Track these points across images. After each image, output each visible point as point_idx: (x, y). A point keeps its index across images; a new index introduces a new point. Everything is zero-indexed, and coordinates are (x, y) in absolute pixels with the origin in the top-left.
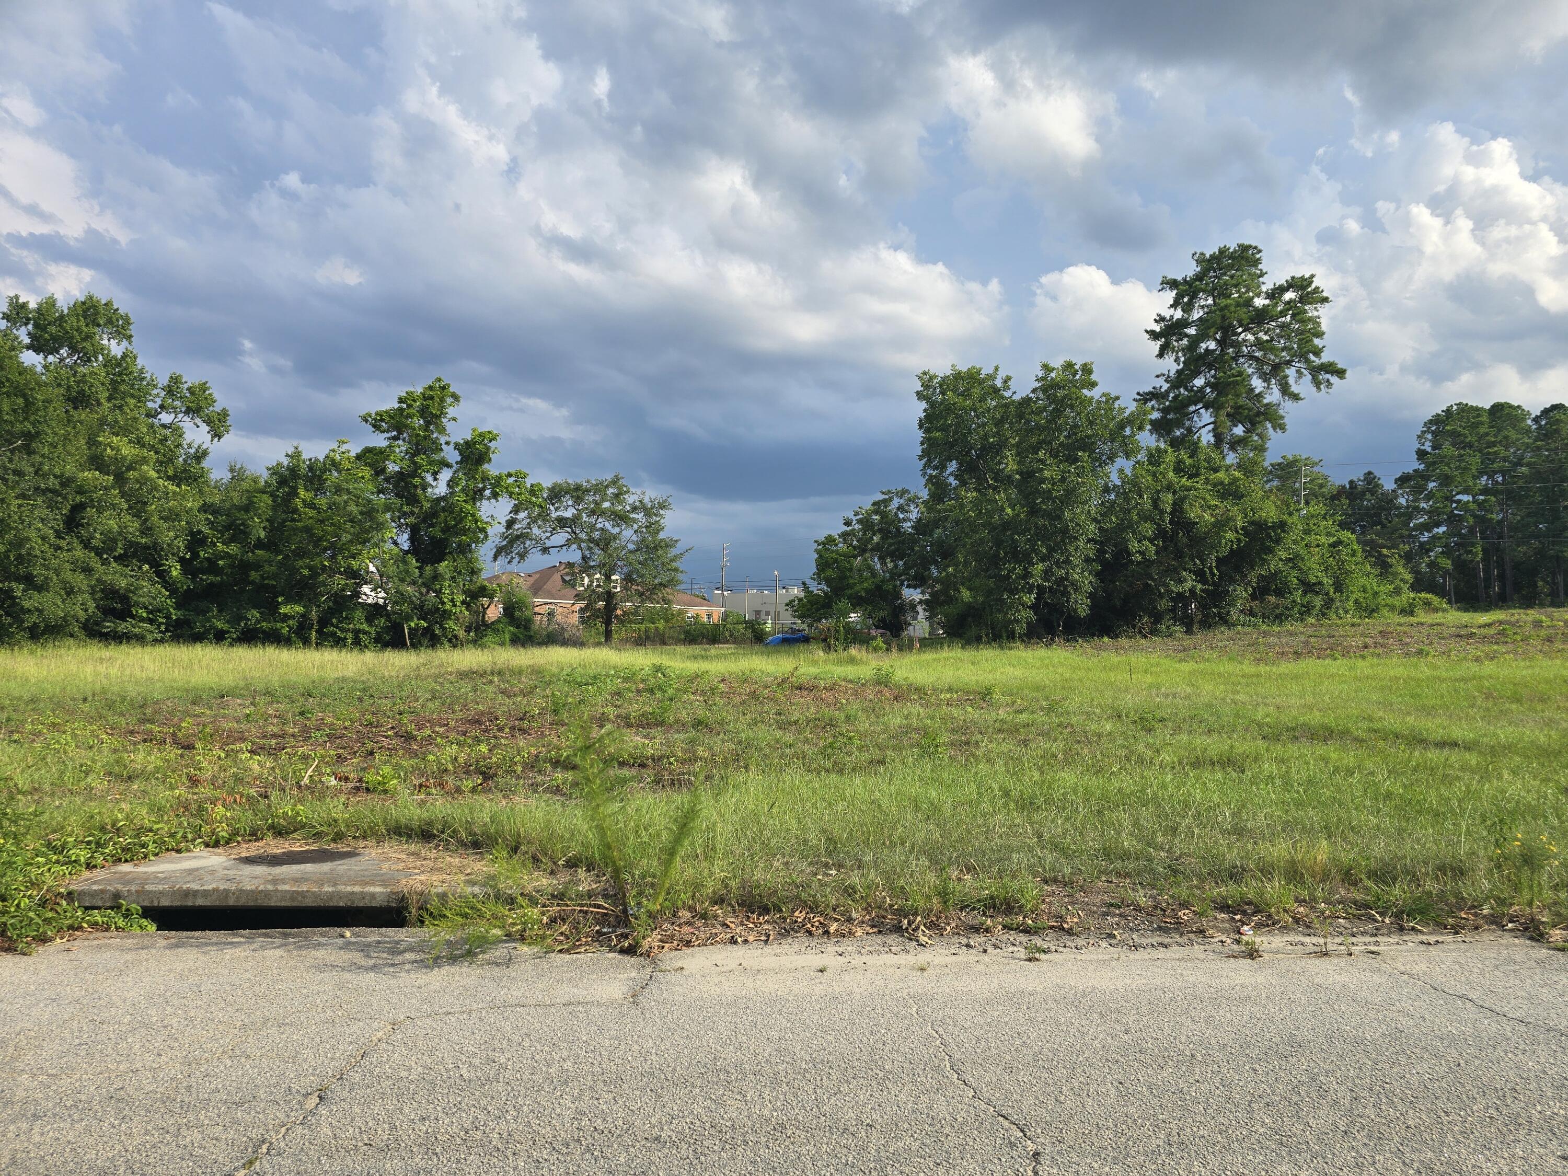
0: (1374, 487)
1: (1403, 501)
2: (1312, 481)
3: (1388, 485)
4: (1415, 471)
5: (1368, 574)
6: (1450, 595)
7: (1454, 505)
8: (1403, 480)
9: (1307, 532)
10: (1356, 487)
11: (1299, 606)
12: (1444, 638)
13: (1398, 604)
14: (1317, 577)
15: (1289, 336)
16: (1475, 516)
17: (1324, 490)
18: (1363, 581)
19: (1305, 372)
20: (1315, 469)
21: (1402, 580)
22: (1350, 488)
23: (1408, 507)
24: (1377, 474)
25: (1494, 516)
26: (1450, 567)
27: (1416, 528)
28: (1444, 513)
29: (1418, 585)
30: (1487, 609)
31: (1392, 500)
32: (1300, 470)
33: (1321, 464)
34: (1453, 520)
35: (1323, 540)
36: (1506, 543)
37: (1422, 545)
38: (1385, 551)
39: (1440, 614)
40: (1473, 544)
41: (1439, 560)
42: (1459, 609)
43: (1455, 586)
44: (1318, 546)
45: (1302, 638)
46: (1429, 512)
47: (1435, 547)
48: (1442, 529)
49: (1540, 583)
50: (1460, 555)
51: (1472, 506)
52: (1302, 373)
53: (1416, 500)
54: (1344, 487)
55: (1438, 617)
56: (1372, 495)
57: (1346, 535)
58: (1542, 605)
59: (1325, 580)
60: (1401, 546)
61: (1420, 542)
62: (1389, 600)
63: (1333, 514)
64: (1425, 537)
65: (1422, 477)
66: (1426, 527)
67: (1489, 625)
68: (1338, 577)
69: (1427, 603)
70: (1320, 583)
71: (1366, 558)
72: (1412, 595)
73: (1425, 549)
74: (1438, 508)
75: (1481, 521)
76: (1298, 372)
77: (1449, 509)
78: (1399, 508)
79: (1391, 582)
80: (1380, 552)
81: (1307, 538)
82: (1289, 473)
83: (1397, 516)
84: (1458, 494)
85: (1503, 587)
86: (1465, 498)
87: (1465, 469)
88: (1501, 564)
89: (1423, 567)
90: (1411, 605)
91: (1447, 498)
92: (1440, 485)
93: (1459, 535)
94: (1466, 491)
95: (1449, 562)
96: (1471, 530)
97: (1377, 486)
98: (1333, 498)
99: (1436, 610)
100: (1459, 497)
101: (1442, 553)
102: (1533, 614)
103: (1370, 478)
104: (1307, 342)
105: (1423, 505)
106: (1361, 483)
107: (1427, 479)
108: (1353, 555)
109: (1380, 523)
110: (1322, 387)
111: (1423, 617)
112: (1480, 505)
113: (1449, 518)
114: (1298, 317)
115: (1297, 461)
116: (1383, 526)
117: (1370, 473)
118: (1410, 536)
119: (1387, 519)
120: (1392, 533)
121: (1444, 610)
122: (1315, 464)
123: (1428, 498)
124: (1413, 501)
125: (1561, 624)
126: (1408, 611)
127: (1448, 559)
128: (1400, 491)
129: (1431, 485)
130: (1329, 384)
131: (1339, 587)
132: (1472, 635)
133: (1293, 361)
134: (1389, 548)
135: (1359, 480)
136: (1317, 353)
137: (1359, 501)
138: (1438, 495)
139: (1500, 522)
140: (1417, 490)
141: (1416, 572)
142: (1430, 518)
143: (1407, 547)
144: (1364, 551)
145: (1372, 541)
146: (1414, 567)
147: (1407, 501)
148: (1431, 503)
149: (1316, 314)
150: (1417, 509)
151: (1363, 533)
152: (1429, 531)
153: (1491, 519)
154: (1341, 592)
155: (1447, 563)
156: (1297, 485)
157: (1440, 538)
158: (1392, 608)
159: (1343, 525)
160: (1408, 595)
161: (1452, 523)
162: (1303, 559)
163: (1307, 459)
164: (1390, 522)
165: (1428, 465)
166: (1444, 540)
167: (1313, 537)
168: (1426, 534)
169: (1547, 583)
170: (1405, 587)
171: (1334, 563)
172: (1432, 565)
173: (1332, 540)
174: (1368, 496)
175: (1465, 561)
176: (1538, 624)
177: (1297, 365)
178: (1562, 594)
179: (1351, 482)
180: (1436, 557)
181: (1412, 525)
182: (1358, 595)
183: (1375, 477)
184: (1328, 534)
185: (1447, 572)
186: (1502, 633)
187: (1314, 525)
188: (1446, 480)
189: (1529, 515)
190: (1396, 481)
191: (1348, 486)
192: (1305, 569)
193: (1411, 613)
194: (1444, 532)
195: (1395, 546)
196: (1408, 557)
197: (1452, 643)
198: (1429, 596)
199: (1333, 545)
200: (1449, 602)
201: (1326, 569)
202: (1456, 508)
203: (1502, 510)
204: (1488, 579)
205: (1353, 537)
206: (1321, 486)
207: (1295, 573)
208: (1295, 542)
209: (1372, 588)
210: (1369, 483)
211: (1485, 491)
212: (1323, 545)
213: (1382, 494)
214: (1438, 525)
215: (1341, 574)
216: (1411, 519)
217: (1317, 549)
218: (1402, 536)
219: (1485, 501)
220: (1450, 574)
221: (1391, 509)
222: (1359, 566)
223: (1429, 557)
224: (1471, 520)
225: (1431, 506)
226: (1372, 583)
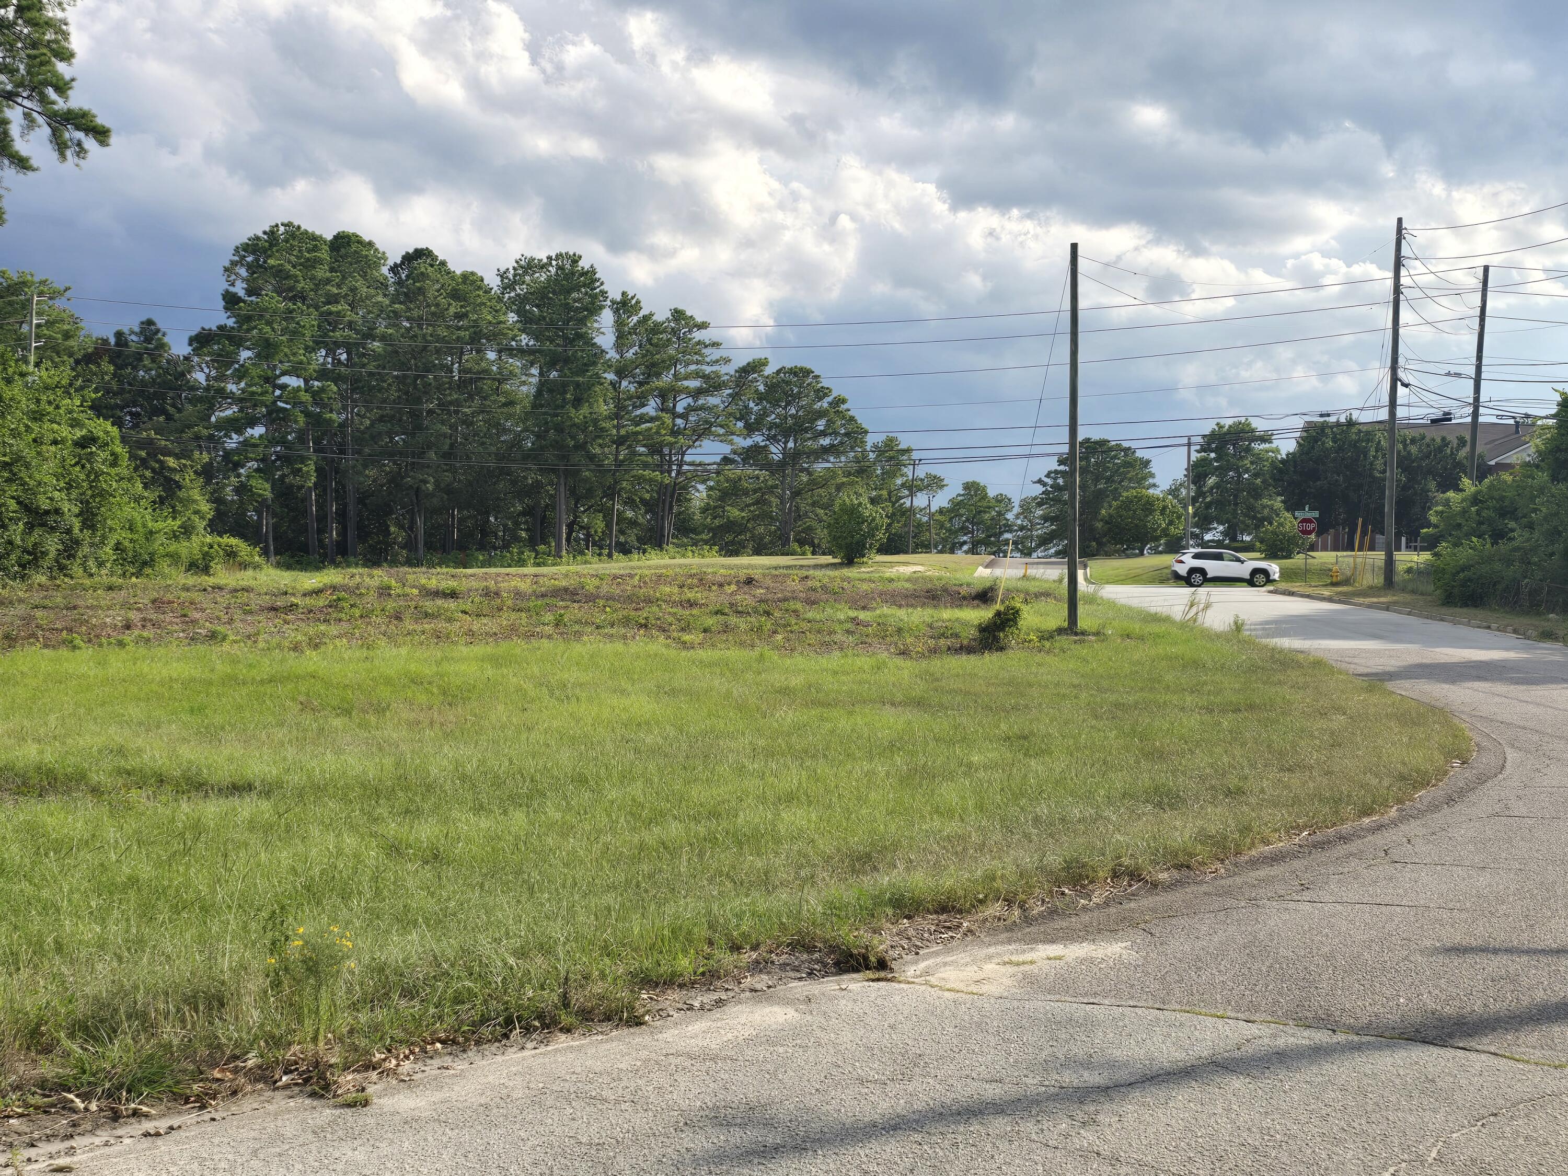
0: (156, 348)
1: (200, 377)
2: (50, 324)
3: (179, 347)
4: (221, 328)
5: (137, 500)
6: (266, 541)
7: (278, 392)
8: (201, 340)
9: (37, 416)
10: (126, 344)
11: (18, 552)
12: (251, 612)
13: (184, 552)
14: (51, 499)
15: (11, 46)
16: (307, 414)
17: (71, 342)
18: (129, 511)
19: (40, 120)
20: (59, 303)
21: (196, 512)
22: (117, 344)
23: (207, 389)
24: (160, 325)
25: (334, 416)
26: (268, 495)
27: (219, 426)
28: (263, 404)
29: (217, 525)
30: (318, 567)
31: (183, 374)
32: (30, 301)
33: (68, 294)
34: (275, 417)
35: (65, 431)
36: (349, 461)
37: (227, 454)
38: (171, 462)
39: (250, 573)
40: (303, 459)
41: (253, 482)
42: (278, 565)
43: (275, 527)
44: (55, 442)
45: (21, 610)
46: (241, 400)
47: (248, 459)
48: (258, 431)
49: (392, 529)
50: (283, 477)
51: (306, 397)
52: (33, 121)
53: (221, 378)
54: (105, 341)
55: (246, 578)
56: (153, 361)
57: (104, 428)
58: (394, 563)
59: (65, 506)
60: (196, 454)
61: (224, 449)
62: (173, 547)
63: (82, 388)
64: (233, 442)
65: (230, 338)
66: (235, 425)
67: (317, 592)
68: (88, 502)
69: (231, 554)
70: (57, 511)
71: (136, 469)
72: (209, 539)
73: (232, 462)
74: (253, 393)
75: (315, 421)
76: (27, 116)
77: (268, 398)
78: (193, 388)
79: (174, 514)
80: (161, 463)
81: (35, 426)
82: (10, 303)
83: (190, 401)
84: (284, 373)
85: (343, 533)
86: (293, 382)
87: (294, 333)
88: (340, 495)
89: (229, 494)
90: (205, 555)
91: (267, 380)
92: (258, 355)
93: (283, 442)
94: (294, 371)
95: (268, 486)
96: (302, 438)
97: (162, 346)
98: (90, 358)
99: (244, 566)
100: (285, 380)
101: (258, 470)
102: (380, 576)
103: (149, 329)
104: (42, 64)
105: (231, 387)
106: (134, 337)
107: (238, 343)
108: (114, 464)
109: (163, 412)
110: (69, 153)
111: (223, 576)
112: (316, 395)
113: (269, 413)
114: (29, 15)
115: (24, 283)
116: (169, 418)
117: (150, 322)
118: (211, 438)
119: (173, 406)
120: (183, 431)
121: (257, 567)
122: (55, 295)
123: (241, 374)
124: (216, 379)
125: (415, 591)
126: (200, 566)
127: (267, 481)
128: (196, 359)
129: (245, 354)
130: (81, 151)
131: (89, 518)
132: (293, 607)
133: (18, 95)
134: (177, 457)
135: (132, 332)
136: (62, 88)
137: (129, 370)
138: (254, 372)
139: (342, 425)
140: (224, 361)
141: (217, 500)
142: (241, 410)
143: (206, 458)
144: (133, 457)
145: (150, 442)
146: (215, 491)
147: (208, 378)
148: (242, 385)
149: (60, 14)
150: (221, 392)
151: (135, 426)
152: (239, 432)
153: (330, 421)
154: (93, 527)
155: (263, 488)
156: (25, 328)
157: (255, 446)
158: (174, 558)
159: (98, 409)
160: (202, 539)
161: (273, 421)
162: (27, 466)
163: (43, 282)
164: (180, 411)
165: (244, 320)
166: (261, 449)
167: (47, 425)
168: (234, 436)
169: (401, 527)
170: (201, 525)
171: (83, 476)
172: (241, 489)
173: (79, 433)
174: (147, 361)
175: (292, 486)
176: (384, 591)
177: (26, 103)
178: (421, 545)
179: (119, 335)
180: (249, 477)
181: (213, 419)
182: (122, 536)
183: (158, 331)
184: (75, 424)
185: (263, 504)
186: (334, 605)
187: (50, 403)
188: (267, 350)
189: (381, 419)
190: (191, 341)
191: (112, 341)
192: (32, 483)
193: (206, 570)
194: (261, 436)
195: (183, 454)
196: (207, 473)
197: (266, 623)
198: (233, 541)
199: (83, 443)
200: (265, 553)
201: (69, 487)
202: (280, 398)
203: (344, 408)
204: (322, 518)
205: (114, 431)
206: (67, 336)
207: (13, 490)
208: (15, 434)
209: (144, 526)
210: (148, 340)
211: (323, 374)
212: (63, 441)
213: (168, 362)
214: (252, 423)
215: (93, 496)
216: (211, 409)
217: (53, 448)
218: (197, 437)
219: (322, 390)
220: (268, 507)
221: (180, 388)
222: (124, 484)
223: (239, 476)
224: (301, 419)
225: (243, 391)
226: (143, 515)
